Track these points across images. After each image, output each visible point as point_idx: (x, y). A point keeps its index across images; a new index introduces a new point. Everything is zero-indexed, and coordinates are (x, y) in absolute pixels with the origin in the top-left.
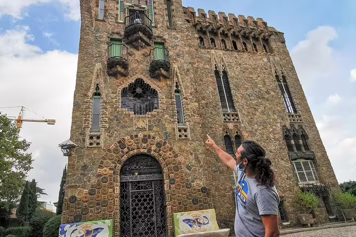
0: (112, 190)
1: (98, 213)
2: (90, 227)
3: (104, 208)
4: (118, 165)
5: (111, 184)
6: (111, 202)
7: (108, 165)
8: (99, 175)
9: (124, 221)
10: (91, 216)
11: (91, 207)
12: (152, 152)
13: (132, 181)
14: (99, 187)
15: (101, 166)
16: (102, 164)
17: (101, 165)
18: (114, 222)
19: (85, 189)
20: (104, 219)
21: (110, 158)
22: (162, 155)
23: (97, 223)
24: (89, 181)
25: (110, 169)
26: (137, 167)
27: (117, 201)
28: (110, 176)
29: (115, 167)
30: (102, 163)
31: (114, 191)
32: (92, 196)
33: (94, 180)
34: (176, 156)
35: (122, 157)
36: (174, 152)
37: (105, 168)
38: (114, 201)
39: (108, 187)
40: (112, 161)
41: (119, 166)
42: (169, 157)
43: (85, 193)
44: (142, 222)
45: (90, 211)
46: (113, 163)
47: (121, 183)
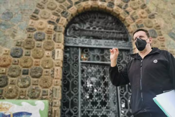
0: (50, 53)
1: (24, 87)
2: (7, 109)
3: (35, 79)
4: (62, 18)
5: (49, 43)
6: (47, 72)
7: (46, 16)
8: (30, 29)
9: (68, 107)
10: (11, 91)
11: (12, 76)
12: (115, 8)
13: (84, 46)
14: (29, 46)
15: (35, 17)
16: (37, 14)
17: (35, 15)
18: (51, 105)
19: (6, 47)
20: (33, 98)
21: (50, 6)
22: (131, 13)
23: (20, 104)
24: (13, 36)
25: (50, 22)
26: (91, 29)
27: (59, 73)
28: (49, 32)
29: (58, 20)
30: (36, 12)
31: (53, 55)
32: (16, 59)
33: (22, 36)
34: (152, 16)
35: (69, 8)
36: (148, 11)
37: (41, 20)
38: (53, 71)
39: (44, 48)
40: (53, 11)
41: (64, 21)
42: (141, 17)
43: (4, 52)
44: (98, 112)
45: (9, 82)
46: (55, 14)
47: (66, 47)
